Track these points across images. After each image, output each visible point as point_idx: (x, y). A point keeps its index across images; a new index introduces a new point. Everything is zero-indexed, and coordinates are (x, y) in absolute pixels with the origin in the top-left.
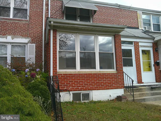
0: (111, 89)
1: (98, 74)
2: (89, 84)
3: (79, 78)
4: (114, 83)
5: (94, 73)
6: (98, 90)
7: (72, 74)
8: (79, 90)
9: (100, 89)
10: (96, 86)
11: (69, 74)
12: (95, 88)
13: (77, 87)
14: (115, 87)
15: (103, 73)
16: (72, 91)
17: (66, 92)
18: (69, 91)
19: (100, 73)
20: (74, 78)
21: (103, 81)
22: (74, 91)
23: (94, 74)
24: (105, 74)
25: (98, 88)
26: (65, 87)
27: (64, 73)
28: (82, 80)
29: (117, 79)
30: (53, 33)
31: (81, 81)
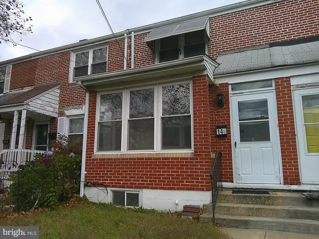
0: (179, 189)
1: (155, 159)
2: (137, 178)
3: (122, 165)
4: (185, 178)
5: (147, 157)
6: (152, 188)
7: (112, 159)
8: (120, 187)
9: (156, 188)
10: (150, 181)
11: (108, 159)
12: (147, 184)
13: (117, 180)
14: (188, 185)
15: (163, 156)
16: (109, 186)
17: (100, 188)
18: (106, 186)
19: (158, 157)
20: (115, 165)
21: (163, 172)
22: (113, 186)
23: (147, 159)
24: (168, 159)
25: (152, 184)
26: (100, 180)
27: (101, 157)
28: (126, 168)
29: (193, 169)
30: (90, 96)
31: (125, 172)
